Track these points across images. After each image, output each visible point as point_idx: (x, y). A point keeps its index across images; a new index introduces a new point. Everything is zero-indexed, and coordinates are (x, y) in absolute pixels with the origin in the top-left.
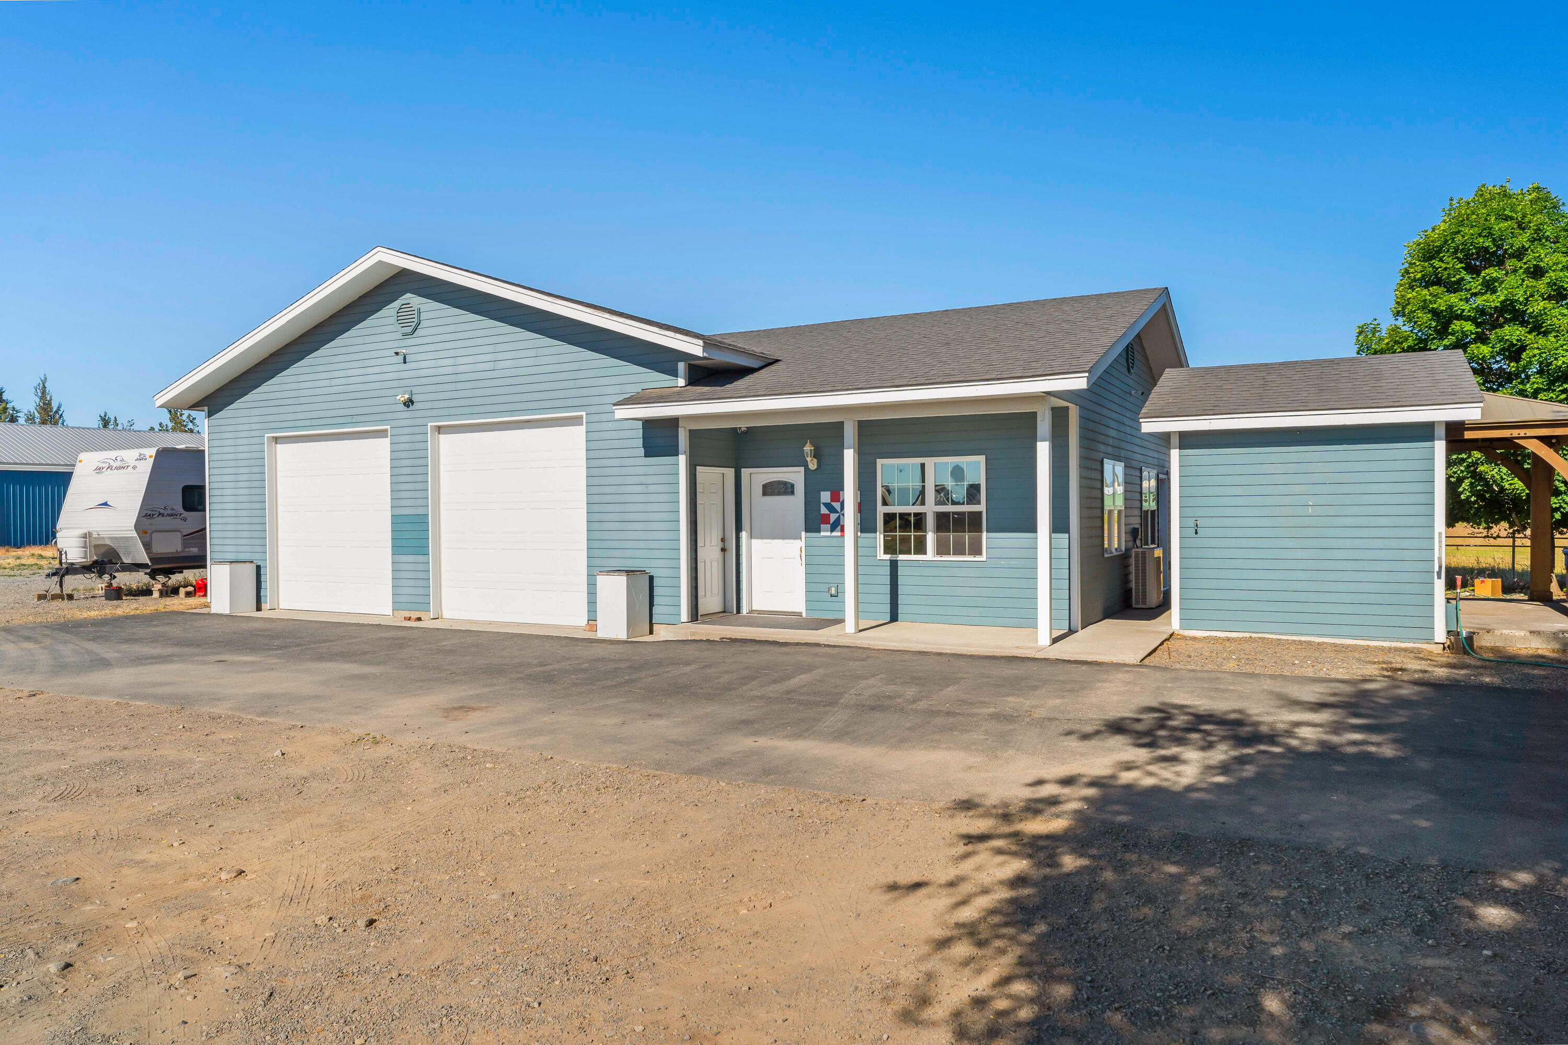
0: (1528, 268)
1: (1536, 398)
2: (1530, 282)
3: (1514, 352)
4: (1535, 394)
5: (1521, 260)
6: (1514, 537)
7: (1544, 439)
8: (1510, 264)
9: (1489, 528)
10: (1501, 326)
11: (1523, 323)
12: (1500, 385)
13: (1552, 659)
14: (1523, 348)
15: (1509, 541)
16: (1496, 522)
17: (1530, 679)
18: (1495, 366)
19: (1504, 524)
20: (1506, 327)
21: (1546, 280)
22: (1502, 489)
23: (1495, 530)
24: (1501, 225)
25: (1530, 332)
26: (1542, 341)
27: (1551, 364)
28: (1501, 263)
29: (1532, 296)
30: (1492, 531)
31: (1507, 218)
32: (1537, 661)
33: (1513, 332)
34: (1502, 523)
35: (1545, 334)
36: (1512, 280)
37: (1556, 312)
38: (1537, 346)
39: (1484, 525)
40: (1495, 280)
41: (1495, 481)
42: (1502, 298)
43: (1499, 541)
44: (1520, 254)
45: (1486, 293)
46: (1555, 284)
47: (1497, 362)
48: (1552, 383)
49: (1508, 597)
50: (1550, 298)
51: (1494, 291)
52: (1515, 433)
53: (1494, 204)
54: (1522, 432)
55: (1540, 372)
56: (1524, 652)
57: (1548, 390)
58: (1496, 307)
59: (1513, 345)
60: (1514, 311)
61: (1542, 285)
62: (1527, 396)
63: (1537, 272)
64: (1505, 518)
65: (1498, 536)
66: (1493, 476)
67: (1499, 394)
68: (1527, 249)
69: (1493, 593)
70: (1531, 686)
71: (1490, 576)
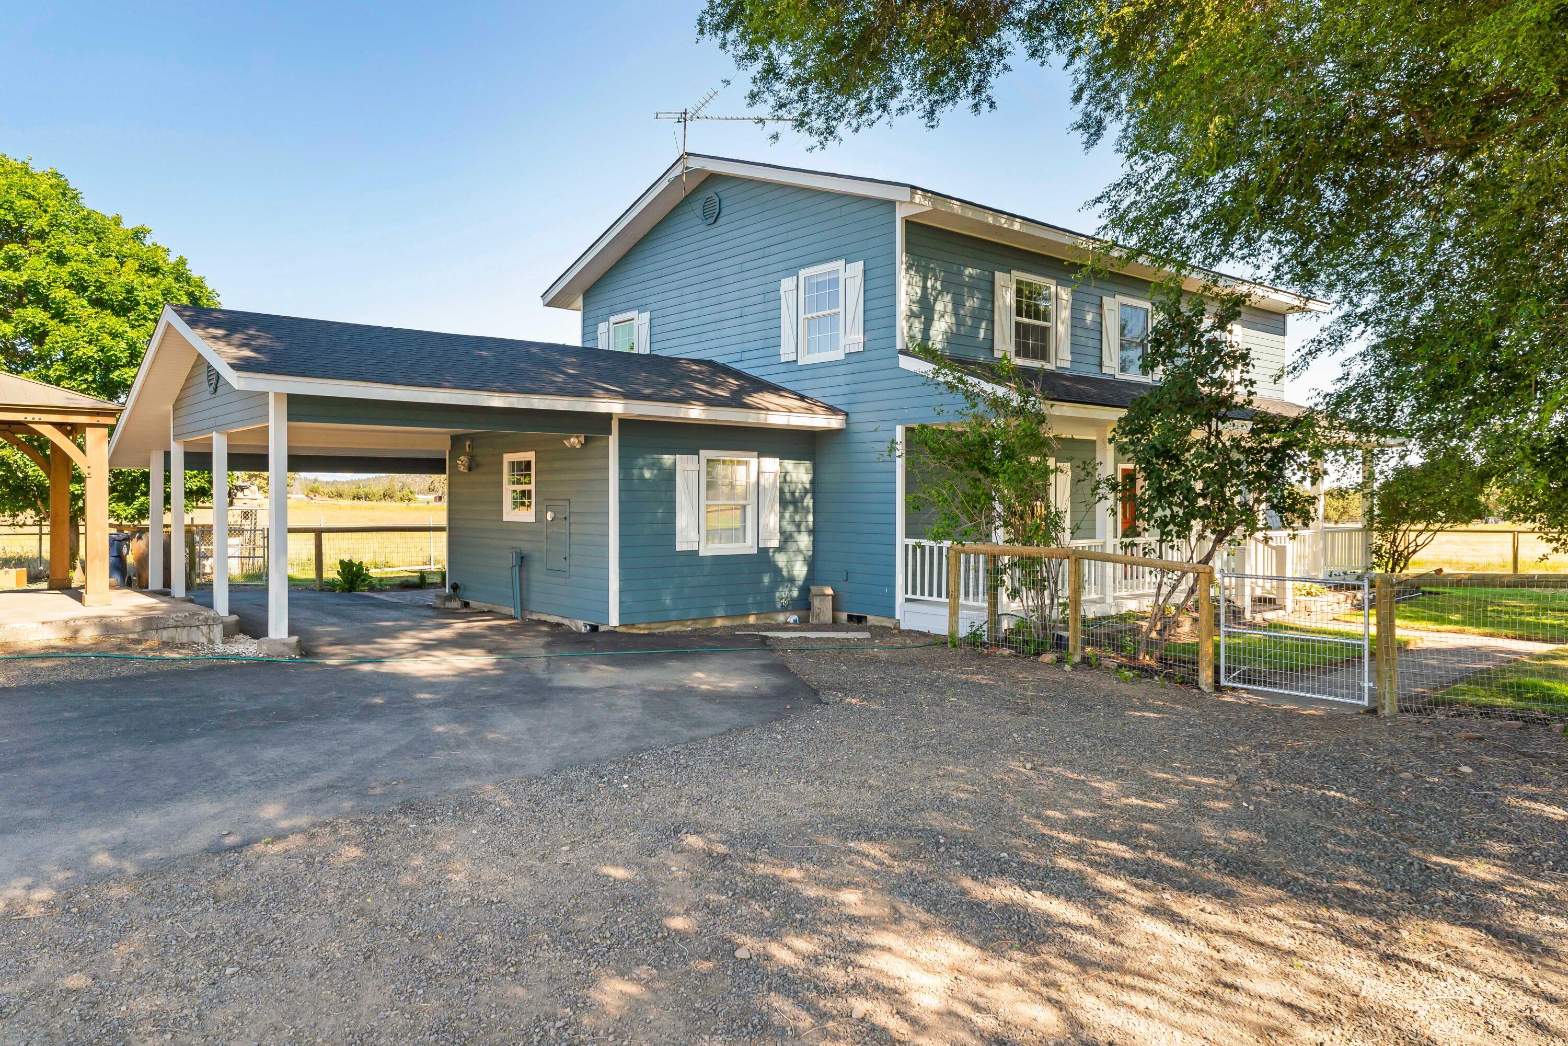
0: (51, 253)
1: (58, 385)
2: (53, 268)
3: (38, 335)
4: (58, 382)
5: (43, 243)
6: (40, 525)
7: (59, 426)
8: (35, 244)
9: (14, 516)
10: (24, 306)
11: (46, 307)
12: (25, 367)
13: (63, 648)
14: (45, 334)
15: (36, 529)
16: (22, 509)
17: (37, 673)
18: (21, 348)
19: (30, 512)
20: (29, 308)
21: (68, 268)
22: (26, 477)
23: (20, 518)
24: (23, 202)
25: (52, 318)
26: (63, 329)
27: (72, 353)
28: (23, 241)
29: (55, 282)
30: (18, 519)
31: (30, 197)
32: (48, 654)
33: (36, 315)
34: (28, 511)
35: (67, 322)
36: (34, 261)
37: (75, 302)
38: (59, 333)
39: (7, 513)
40: (18, 257)
41: (18, 467)
42: (25, 278)
43: (26, 530)
44: (41, 236)
45: (9, 268)
46: (76, 274)
47: (21, 344)
48: (74, 372)
49: (34, 587)
50: (70, 287)
51: (17, 269)
52: (30, 417)
53: (16, 178)
54: (37, 417)
55: (64, 360)
56: (36, 645)
57: (70, 378)
58: (19, 287)
59: (34, 327)
60: (37, 293)
61: (64, 272)
62: (50, 382)
63: (61, 259)
64: (33, 506)
65: (24, 524)
66: (15, 461)
67: (22, 376)
68: (48, 234)
69: (18, 584)
70: (37, 681)
71: (16, 566)
